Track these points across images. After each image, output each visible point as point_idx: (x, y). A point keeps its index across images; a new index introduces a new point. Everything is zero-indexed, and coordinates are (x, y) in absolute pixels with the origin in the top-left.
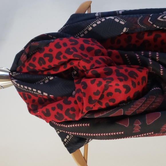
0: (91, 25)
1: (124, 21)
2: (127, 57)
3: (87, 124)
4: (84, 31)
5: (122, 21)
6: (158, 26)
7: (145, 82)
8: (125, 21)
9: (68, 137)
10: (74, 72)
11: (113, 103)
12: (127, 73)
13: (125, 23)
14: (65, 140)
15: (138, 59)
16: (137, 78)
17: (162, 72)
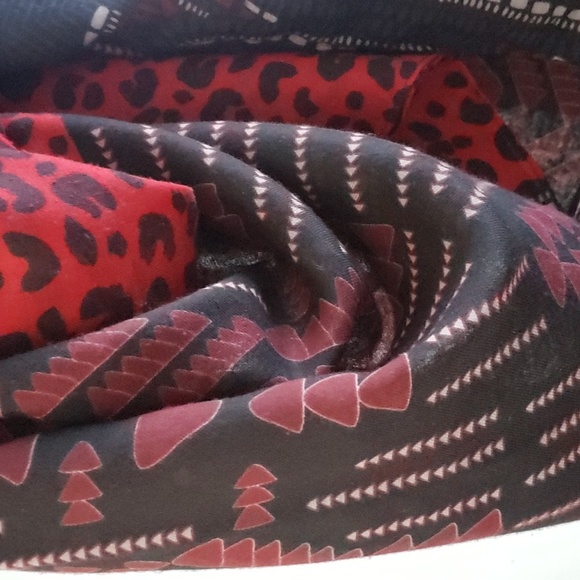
2: (102, 144)
6: (274, 14)
12: (49, 179)
15: (152, 147)
16: (106, 211)
17: (259, 203)
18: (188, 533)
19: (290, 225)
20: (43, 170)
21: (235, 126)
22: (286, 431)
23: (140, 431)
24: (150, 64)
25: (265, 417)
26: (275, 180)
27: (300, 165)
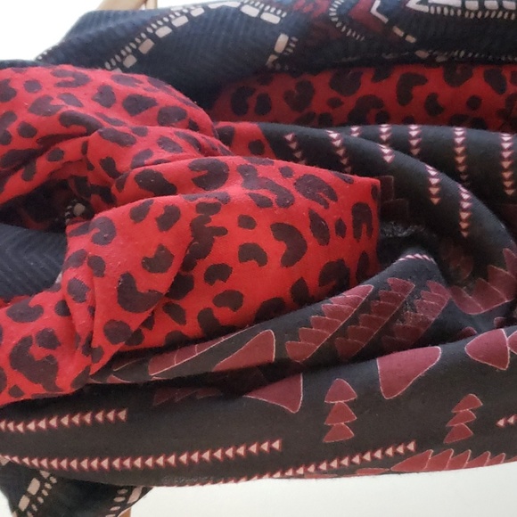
0: (150, 30)
1: (279, 12)
2: (294, 146)
3: (117, 412)
4: (123, 58)
5: (269, 11)
6: (414, 36)
7: (370, 230)
8: (282, 14)
9: (34, 487)
10: (74, 205)
11: (235, 309)
12: (291, 180)
13: (282, 18)
14: (24, 503)
15: (338, 148)
16: (332, 203)
17: (434, 191)
18: (411, 447)
19: (461, 207)
20: (286, 173)
21: (400, 128)
22: (496, 369)
23: (382, 371)
24: (307, 77)
25: (480, 359)
26: (441, 172)
27: (460, 160)
